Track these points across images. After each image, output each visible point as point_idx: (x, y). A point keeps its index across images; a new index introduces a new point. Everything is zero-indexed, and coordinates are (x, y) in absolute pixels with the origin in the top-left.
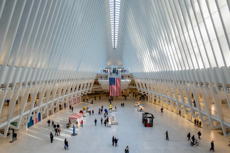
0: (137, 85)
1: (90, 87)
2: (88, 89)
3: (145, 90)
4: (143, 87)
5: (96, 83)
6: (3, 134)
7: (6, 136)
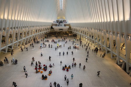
0: (72, 29)
1: (49, 30)
2: (47, 31)
3: (77, 33)
4: (75, 31)
5: (52, 28)
6: (5, 51)
7: (7, 52)
